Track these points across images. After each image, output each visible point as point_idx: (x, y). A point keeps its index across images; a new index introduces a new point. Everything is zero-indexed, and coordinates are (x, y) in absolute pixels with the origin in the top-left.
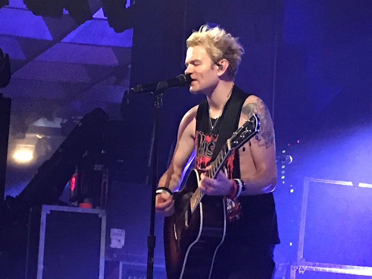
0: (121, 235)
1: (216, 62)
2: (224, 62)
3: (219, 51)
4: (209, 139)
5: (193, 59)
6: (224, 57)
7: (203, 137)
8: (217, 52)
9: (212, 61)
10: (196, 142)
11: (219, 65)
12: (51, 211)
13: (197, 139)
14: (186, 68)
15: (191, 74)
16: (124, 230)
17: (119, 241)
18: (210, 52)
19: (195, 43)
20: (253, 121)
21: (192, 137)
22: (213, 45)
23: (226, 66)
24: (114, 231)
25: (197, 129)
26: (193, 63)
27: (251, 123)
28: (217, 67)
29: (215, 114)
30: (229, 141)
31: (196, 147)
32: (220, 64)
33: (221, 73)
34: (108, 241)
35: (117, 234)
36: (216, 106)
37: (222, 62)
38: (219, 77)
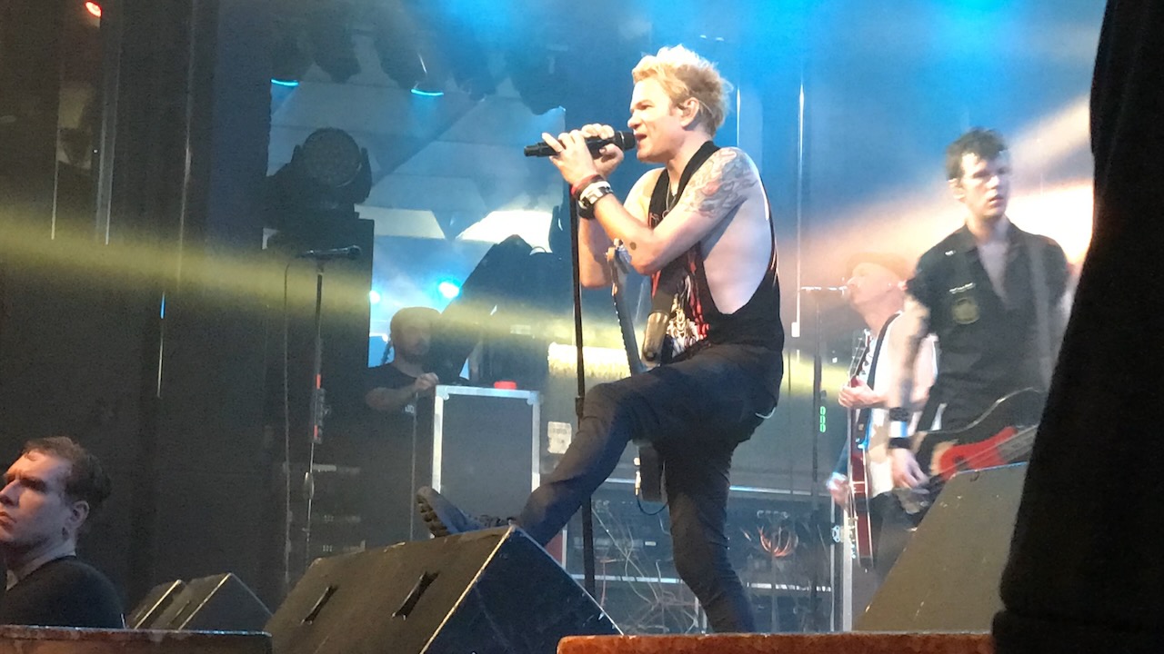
0: (565, 432)
1: (678, 103)
2: (693, 103)
3: (684, 86)
5: (642, 101)
6: (691, 95)
8: (680, 86)
9: (671, 102)
11: (682, 108)
12: (450, 395)
14: (631, 116)
15: (637, 126)
16: (569, 424)
17: (563, 441)
18: (667, 87)
19: (645, 74)
22: (673, 75)
23: (695, 108)
24: (554, 426)
26: (642, 106)
28: (680, 112)
32: (685, 105)
33: (687, 120)
34: (545, 440)
35: (559, 431)
37: (689, 103)
38: (686, 128)
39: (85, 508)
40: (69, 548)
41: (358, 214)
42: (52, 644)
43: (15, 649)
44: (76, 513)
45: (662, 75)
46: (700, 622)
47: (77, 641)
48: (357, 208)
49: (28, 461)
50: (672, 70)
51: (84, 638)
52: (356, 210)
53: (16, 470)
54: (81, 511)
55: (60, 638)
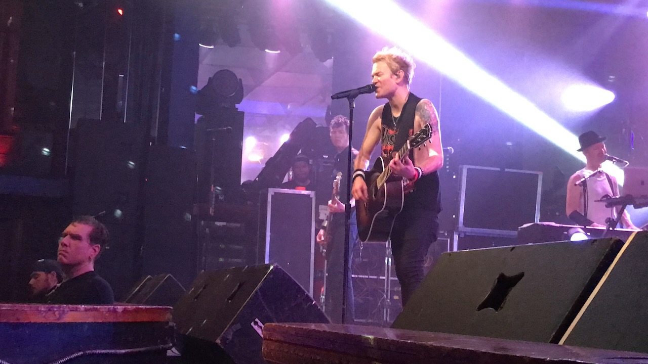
1: (394, 72)
3: (397, 65)
4: (391, 132)
5: (377, 72)
6: (401, 69)
7: (387, 130)
8: (395, 65)
9: (391, 72)
10: (381, 133)
11: (397, 75)
12: (275, 193)
13: (382, 131)
15: (376, 83)
18: (390, 65)
20: (427, 129)
21: (378, 128)
22: (392, 60)
23: (402, 75)
24: (322, 207)
25: (383, 123)
26: (377, 74)
27: (426, 130)
28: (396, 77)
29: (397, 114)
30: (408, 141)
31: (381, 136)
32: (398, 74)
33: (399, 80)
34: (317, 213)
35: (324, 209)
36: (396, 107)
37: (399, 73)
38: (398, 84)
39: (99, 247)
40: (91, 267)
41: (237, 109)
42: (72, 313)
43: (55, 315)
44: (95, 250)
45: (387, 59)
46: (387, 296)
47: (83, 311)
48: (237, 106)
49: (73, 227)
50: (392, 58)
51: (86, 310)
52: (236, 107)
53: (68, 232)
54: (97, 249)
55: (76, 310)
